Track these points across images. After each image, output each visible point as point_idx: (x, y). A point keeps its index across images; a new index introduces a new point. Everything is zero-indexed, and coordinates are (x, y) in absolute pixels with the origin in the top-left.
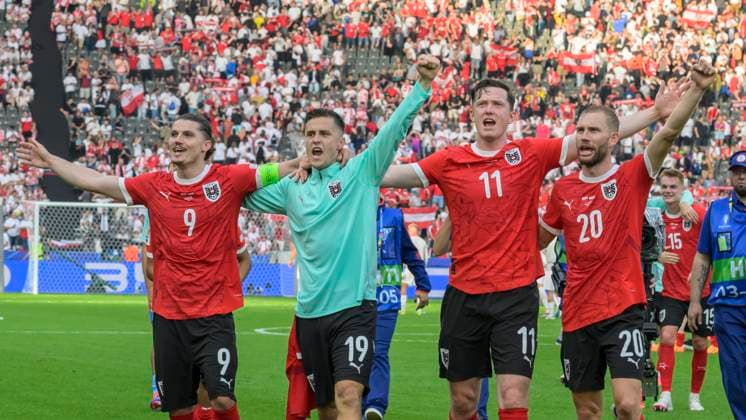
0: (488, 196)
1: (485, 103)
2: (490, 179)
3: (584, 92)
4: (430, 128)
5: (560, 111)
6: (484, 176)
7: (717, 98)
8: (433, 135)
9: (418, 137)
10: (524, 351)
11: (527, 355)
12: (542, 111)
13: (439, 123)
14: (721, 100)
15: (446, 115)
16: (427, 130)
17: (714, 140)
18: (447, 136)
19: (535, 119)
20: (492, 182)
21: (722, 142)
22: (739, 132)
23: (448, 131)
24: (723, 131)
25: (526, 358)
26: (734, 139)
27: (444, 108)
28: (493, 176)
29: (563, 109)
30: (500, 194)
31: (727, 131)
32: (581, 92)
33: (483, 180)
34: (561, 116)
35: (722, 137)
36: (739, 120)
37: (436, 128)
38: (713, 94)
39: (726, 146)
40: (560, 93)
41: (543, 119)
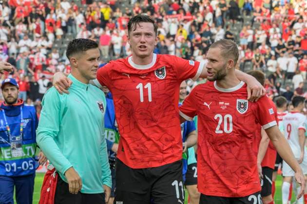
0: (142, 100)
1: (139, 34)
2: (144, 89)
3: (137, 9)
4: (15, 37)
5: (118, 24)
6: (140, 86)
7: (241, 12)
8: (18, 43)
9: (6, 45)
10: (178, 197)
11: (179, 199)
12: (103, 23)
13: (22, 34)
14: (245, 14)
15: (28, 28)
16: (13, 39)
17: (240, 45)
18: (29, 45)
19: (98, 30)
20: (145, 91)
21: (246, 47)
22: (258, 39)
23: (29, 41)
24: (247, 39)
25: (179, 201)
26: (255, 45)
27: (26, 22)
28: (146, 87)
29: (120, 22)
30: (150, 100)
31: (250, 39)
32: (134, 8)
33: (139, 89)
34: (119, 28)
35: (246, 43)
36: (258, 29)
37: (20, 37)
38: (238, 9)
39: (249, 50)
40: (118, 10)
41: (105, 30)
